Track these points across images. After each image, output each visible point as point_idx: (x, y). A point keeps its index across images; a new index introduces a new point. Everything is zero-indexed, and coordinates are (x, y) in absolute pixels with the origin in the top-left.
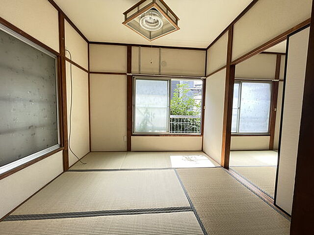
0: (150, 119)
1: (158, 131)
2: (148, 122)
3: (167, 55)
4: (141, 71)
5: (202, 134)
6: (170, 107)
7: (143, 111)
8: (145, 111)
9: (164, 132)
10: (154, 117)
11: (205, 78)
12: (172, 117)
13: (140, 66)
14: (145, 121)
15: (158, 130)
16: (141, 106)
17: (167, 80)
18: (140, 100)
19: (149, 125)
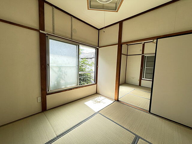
0: (63, 77)
1: (71, 86)
2: (61, 79)
3: (77, 25)
4: (55, 31)
5: (96, 83)
6: (78, 66)
7: (56, 70)
8: (58, 69)
9: (74, 85)
10: (66, 74)
11: (98, 48)
12: (80, 73)
13: (53, 26)
14: (59, 78)
15: (70, 84)
16: (55, 65)
17: (76, 45)
18: (53, 60)
19: (62, 82)
